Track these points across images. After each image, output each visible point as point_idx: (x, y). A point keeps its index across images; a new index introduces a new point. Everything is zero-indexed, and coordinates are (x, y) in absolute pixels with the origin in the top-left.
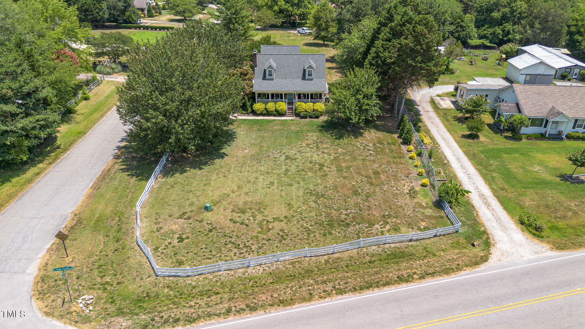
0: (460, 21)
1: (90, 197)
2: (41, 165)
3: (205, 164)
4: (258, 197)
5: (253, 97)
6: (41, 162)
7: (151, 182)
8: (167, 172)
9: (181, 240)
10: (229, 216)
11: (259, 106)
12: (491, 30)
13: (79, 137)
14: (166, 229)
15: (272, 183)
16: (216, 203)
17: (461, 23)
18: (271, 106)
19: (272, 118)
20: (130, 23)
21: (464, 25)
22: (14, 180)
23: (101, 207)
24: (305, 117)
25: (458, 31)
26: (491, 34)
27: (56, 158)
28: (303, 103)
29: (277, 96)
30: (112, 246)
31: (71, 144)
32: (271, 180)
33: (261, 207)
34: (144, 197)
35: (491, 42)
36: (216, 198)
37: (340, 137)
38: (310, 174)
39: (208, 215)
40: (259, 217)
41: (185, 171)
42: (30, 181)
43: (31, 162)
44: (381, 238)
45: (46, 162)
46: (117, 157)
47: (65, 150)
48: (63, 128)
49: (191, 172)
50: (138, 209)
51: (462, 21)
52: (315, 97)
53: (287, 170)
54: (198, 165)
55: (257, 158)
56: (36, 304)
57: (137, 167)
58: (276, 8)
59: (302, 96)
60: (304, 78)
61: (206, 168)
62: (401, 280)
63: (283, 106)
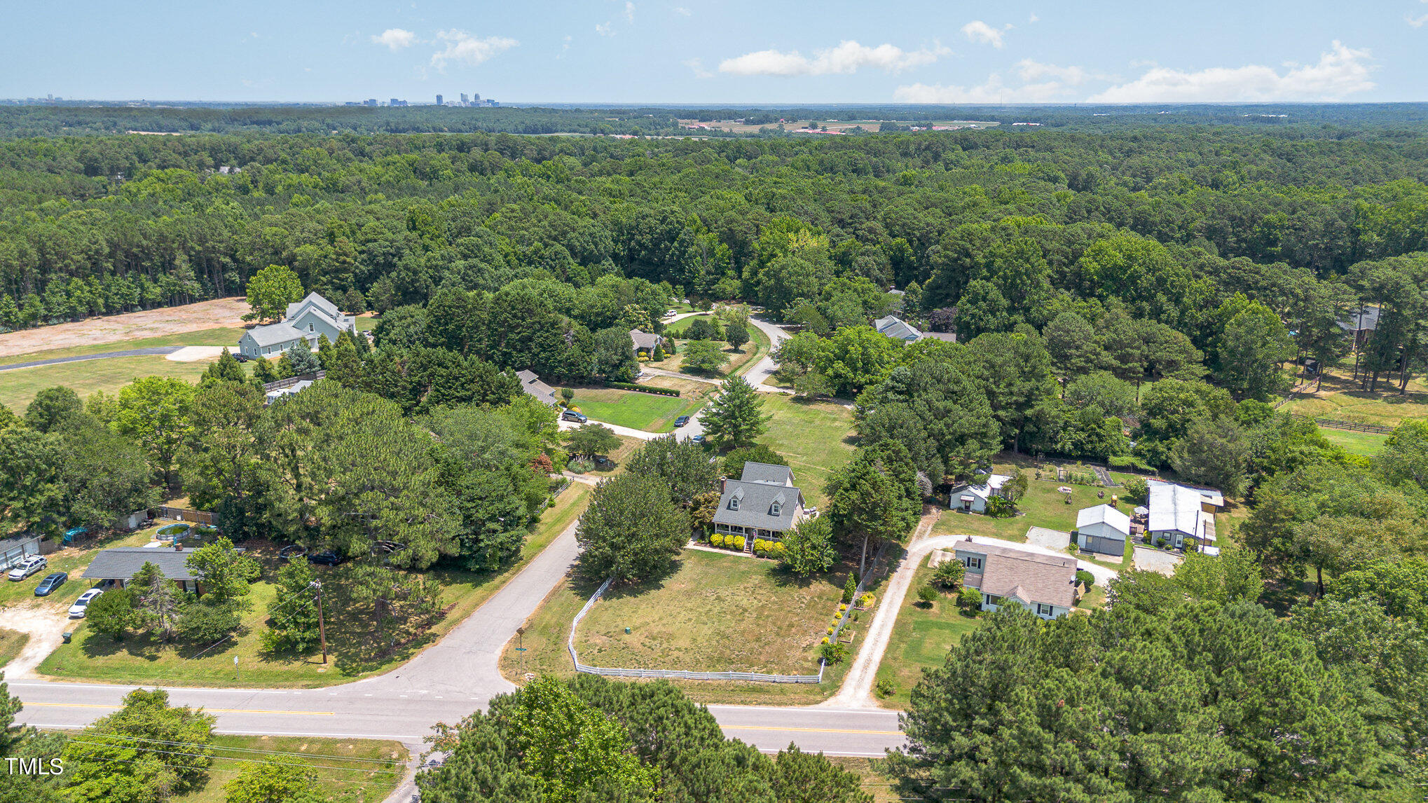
0: (1094, 426)
1: (541, 608)
2: (506, 574)
3: (641, 593)
4: (670, 630)
5: (712, 528)
6: (506, 571)
7: (591, 602)
8: (607, 596)
9: (600, 651)
10: (642, 639)
11: (716, 538)
12: (1150, 445)
13: (540, 551)
14: (591, 641)
15: (690, 620)
16: (636, 628)
17: (1098, 430)
18: (729, 539)
19: (729, 552)
20: (624, 381)
21: (1102, 432)
22: (486, 585)
23: (548, 617)
24: (762, 556)
25: (1092, 442)
26: (1149, 451)
27: (519, 570)
28: (763, 541)
29: (737, 529)
30: (551, 647)
31: (532, 557)
32: (691, 616)
33: (670, 637)
34: (582, 614)
35: (1149, 463)
36: (637, 624)
37: (783, 584)
38: (729, 617)
39: (626, 636)
40: (665, 645)
41: (622, 597)
42: (497, 588)
43: (500, 572)
44: (744, 674)
45: (511, 572)
46: (568, 575)
47: (527, 562)
48: (529, 538)
49: (627, 599)
50: (575, 623)
51: (1100, 427)
52: (777, 535)
53: (710, 610)
54: (634, 592)
55: (688, 594)
56: (499, 672)
57: (584, 588)
58: (830, 372)
59: (764, 533)
60: (770, 513)
61: (640, 597)
62: (743, 703)
63: (742, 541)
